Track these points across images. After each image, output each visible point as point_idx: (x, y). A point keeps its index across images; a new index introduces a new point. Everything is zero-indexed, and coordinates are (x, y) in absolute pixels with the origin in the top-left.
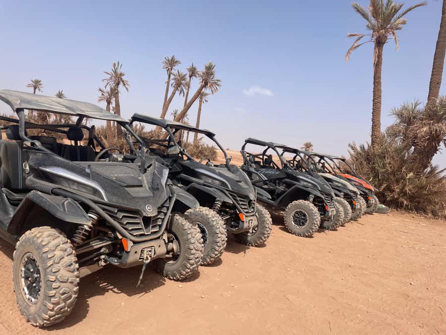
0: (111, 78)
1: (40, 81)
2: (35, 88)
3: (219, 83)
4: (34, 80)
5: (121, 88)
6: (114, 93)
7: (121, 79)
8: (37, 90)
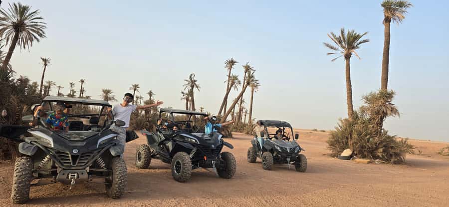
0: (189, 83)
1: (138, 85)
2: (135, 90)
3: (258, 82)
4: (134, 84)
5: (195, 89)
6: (191, 93)
7: (195, 84)
8: (136, 91)
